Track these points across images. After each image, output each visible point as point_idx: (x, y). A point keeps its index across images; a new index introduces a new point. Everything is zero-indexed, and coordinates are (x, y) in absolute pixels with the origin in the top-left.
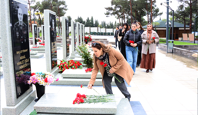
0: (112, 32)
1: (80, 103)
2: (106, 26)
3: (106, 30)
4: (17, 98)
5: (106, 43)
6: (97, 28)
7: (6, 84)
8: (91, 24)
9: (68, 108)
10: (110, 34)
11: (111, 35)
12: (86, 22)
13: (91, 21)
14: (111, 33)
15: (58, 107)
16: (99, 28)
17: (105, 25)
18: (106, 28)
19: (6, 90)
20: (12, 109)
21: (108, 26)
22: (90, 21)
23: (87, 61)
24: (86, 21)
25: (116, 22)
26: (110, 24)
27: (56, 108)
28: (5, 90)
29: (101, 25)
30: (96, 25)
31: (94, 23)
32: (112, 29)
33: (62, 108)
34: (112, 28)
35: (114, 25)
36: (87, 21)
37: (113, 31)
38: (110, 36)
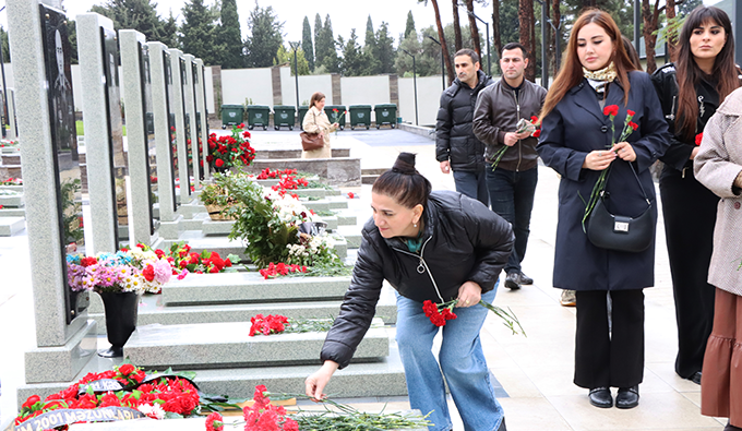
0: (387, 102)
1: (271, 333)
2: (340, 54)
3: (336, 89)
4: (68, 323)
5: (343, 172)
6: (268, 71)
7: (38, 275)
8: (219, 42)
9: (236, 344)
10: (373, 118)
11: (380, 123)
12: (185, 29)
13: (219, 22)
14: (379, 109)
15: (203, 342)
16: (285, 71)
17: (331, 44)
18: (335, 69)
19: (36, 295)
20: (58, 354)
21: (350, 52)
22: (208, 18)
23: (259, 239)
24: (181, 21)
25: (410, 25)
26: (370, 39)
27: (199, 346)
28: (32, 294)
29: (300, 50)
30: (264, 52)
31: (246, 33)
32: (385, 78)
33: (218, 345)
34: (382, 71)
35: (395, 45)
36: (189, 16)
37: (394, 96)
38: (373, 134)
